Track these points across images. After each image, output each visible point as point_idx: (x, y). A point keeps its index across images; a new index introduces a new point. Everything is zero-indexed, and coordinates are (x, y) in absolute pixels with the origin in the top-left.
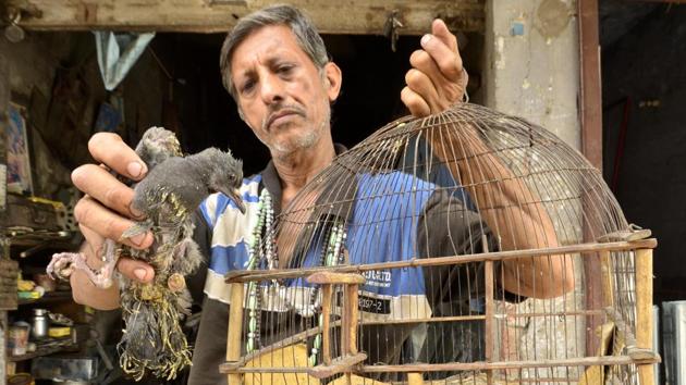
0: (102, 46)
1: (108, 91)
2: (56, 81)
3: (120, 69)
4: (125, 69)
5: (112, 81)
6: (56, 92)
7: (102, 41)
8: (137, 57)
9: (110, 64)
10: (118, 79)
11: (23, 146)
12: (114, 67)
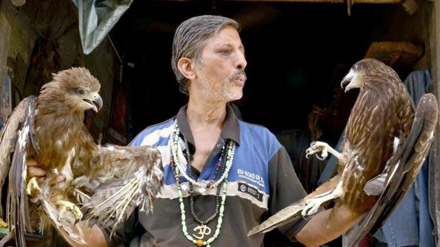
0: (83, 16)
1: (85, 55)
2: (35, 51)
3: (98, 35)
4: (101, 35)
5: (89, 46)
6: (34, 61)
7: (84, 12)
8: (113, 25)
9: (89, 31)
10: (95, 45)
11: (8, 101)
12: (92, 34)
